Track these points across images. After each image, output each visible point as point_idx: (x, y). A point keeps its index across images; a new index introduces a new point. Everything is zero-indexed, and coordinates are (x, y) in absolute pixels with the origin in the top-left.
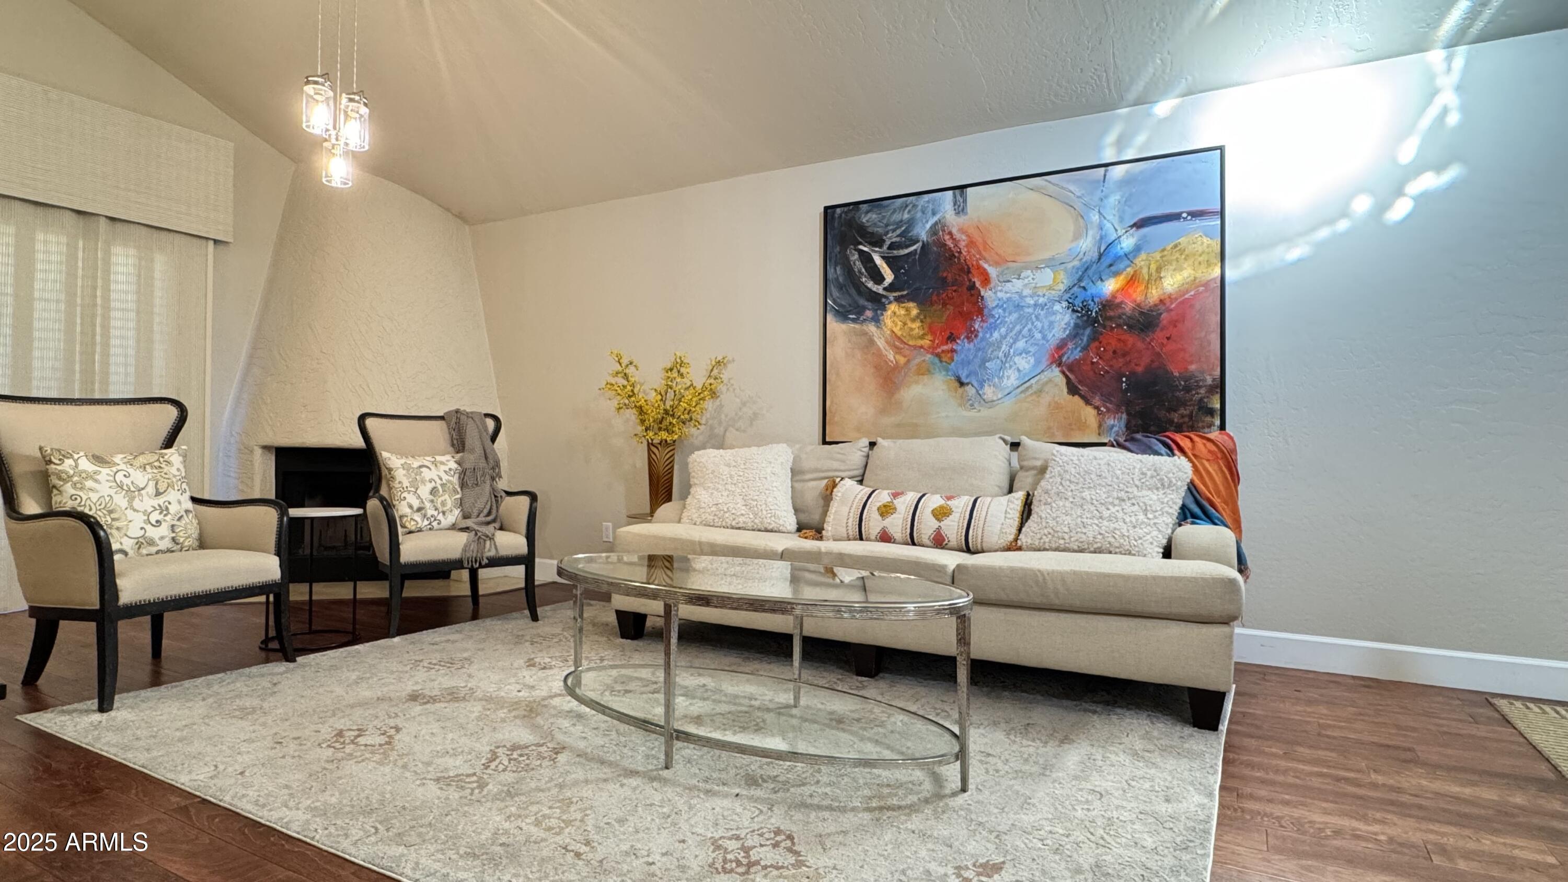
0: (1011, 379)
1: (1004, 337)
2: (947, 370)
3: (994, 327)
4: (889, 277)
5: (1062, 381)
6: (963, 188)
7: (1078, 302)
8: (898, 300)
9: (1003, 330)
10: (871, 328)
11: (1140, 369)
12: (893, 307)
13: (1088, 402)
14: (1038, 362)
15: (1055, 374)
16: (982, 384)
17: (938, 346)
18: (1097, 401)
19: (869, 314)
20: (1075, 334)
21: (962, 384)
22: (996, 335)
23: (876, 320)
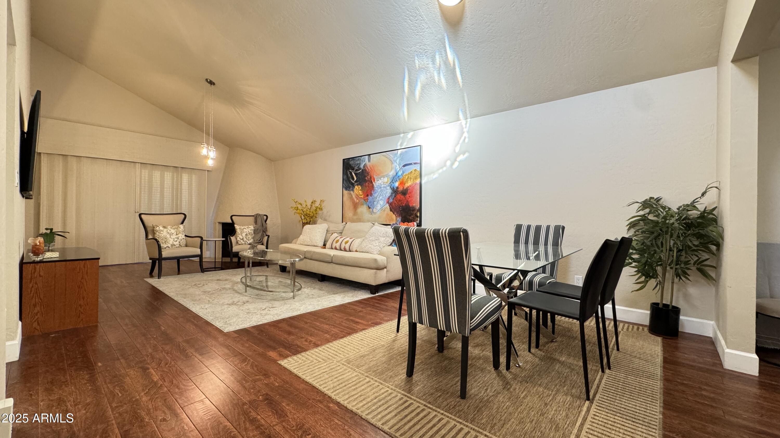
0: (379, 207)
1: (378, 196)
2: (366, 204)
3: (375, 193)
4: (355, 179)
5: (389, 207)
6: (369, 155)
7: (392, 187)
8: (357, 185)
9: (377, 194)
10: (352, 192)
11: (404, 205)
12: (356, 187)
13: (394, 213)
14: (384, 203)
15: (387, 205)
16: (373, 208)
17: (365, 197)
18: (395, 213)
19: (351, 188)
20: (391, 196)
21: (369, 208)
22: (376, 195)
23: (353, 190)
